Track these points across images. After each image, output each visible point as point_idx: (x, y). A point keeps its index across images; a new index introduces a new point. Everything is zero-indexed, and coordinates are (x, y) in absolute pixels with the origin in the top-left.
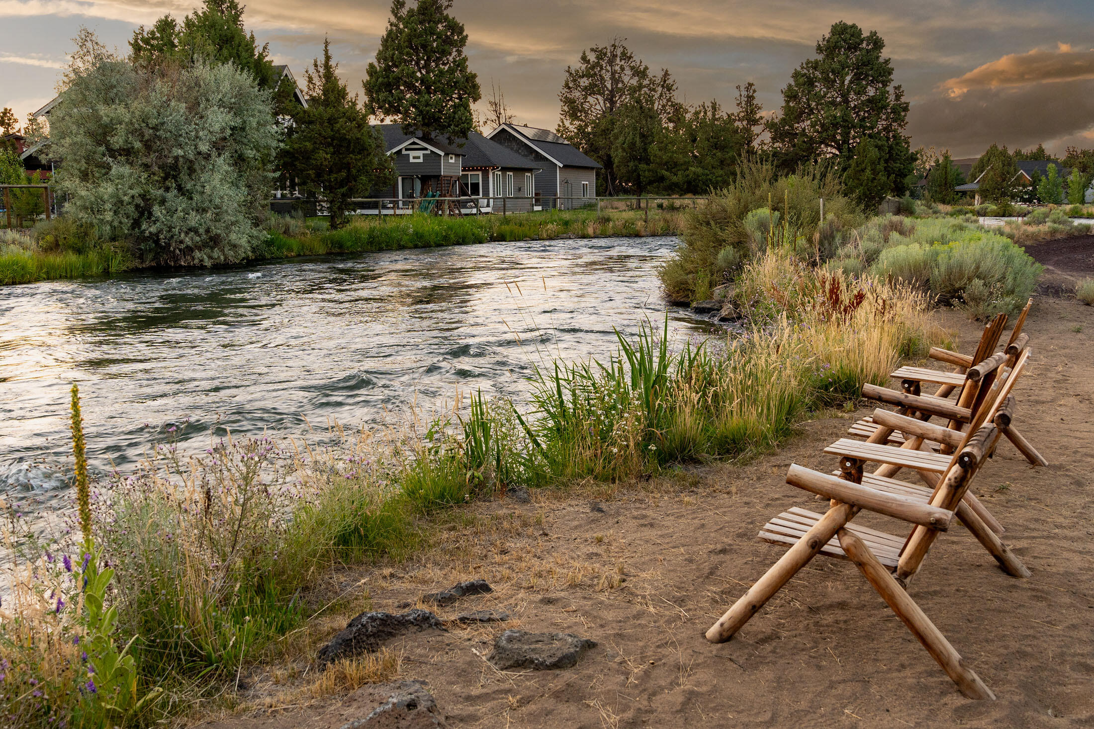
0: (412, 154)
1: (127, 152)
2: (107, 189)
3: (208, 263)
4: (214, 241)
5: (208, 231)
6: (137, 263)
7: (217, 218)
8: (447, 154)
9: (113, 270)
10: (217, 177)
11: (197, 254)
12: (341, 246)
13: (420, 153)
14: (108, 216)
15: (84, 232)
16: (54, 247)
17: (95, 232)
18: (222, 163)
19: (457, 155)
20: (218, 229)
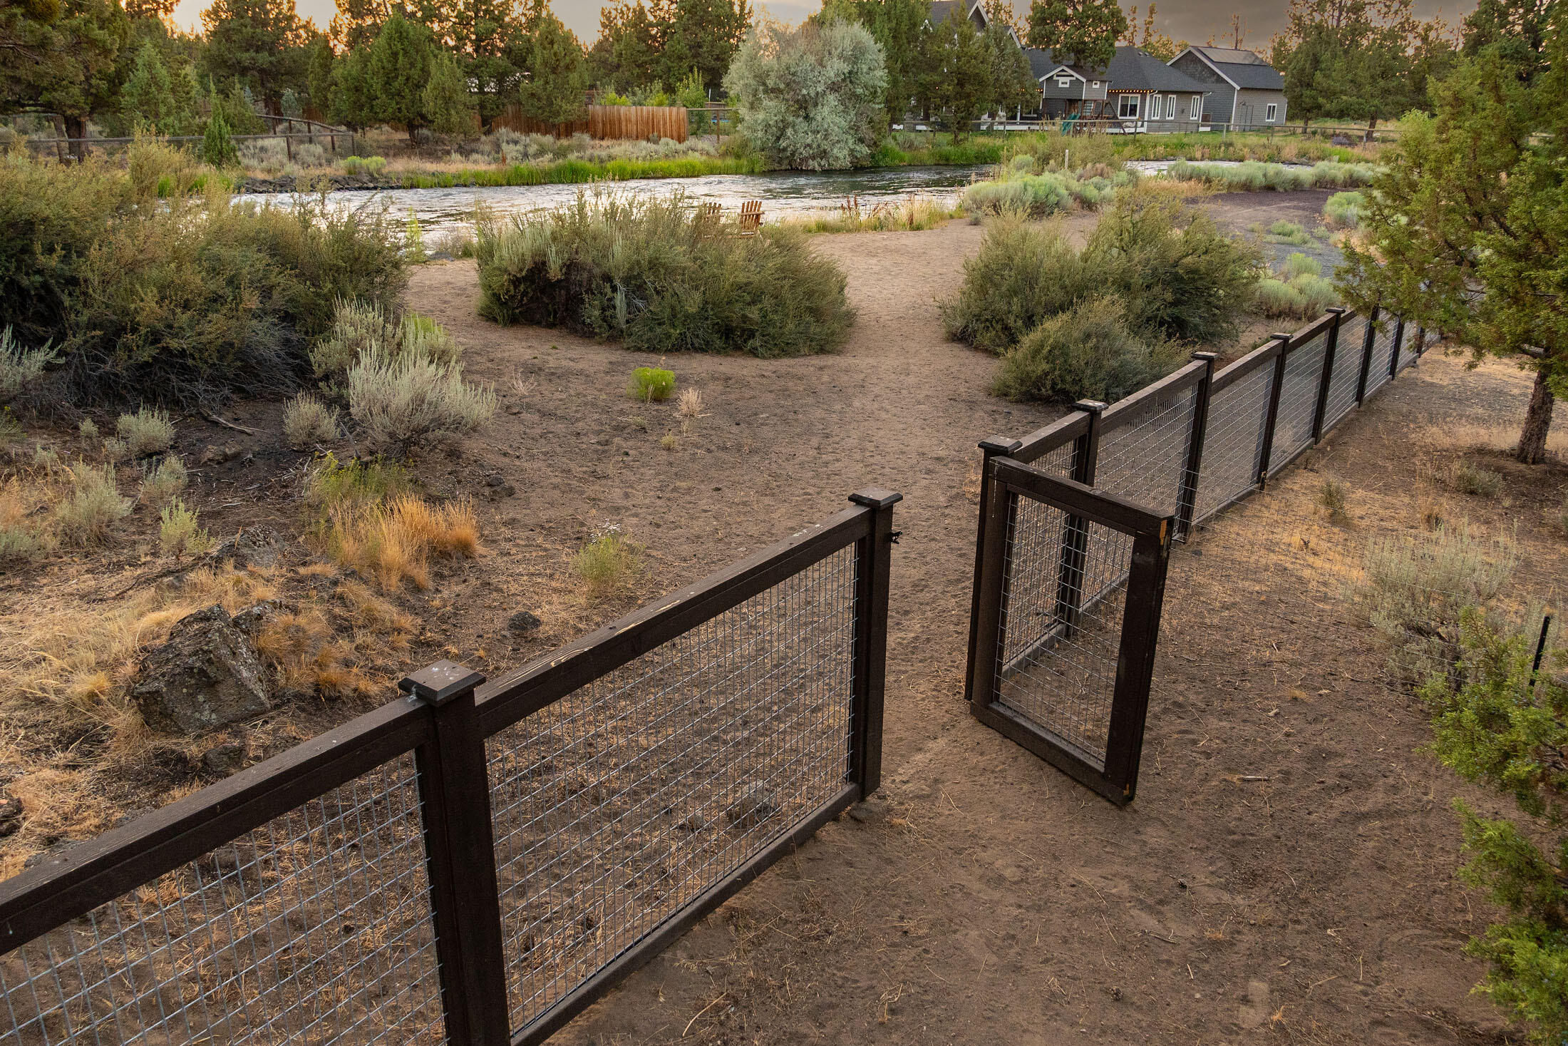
0: (1061, 79)
1: (776, 90)
2: (761, 116)
3: (817, 168)
4: (824, 154)
5: (819, 146)
6: (776, 166)
7: (826, 137)
8: (1089, 81)
9: (757, 170)
10: (826, 110)
11: (811, 162)
12: (947, 160)
13: (1067, 79)
14: (760, 134)
15: (745, 144)
16: (724, 155)
17: (752, 145)
18: (832, 99)
19: (1103, 82)
20: (825, 145)
